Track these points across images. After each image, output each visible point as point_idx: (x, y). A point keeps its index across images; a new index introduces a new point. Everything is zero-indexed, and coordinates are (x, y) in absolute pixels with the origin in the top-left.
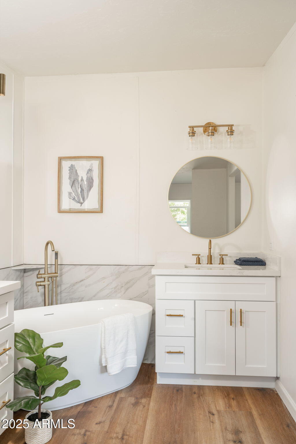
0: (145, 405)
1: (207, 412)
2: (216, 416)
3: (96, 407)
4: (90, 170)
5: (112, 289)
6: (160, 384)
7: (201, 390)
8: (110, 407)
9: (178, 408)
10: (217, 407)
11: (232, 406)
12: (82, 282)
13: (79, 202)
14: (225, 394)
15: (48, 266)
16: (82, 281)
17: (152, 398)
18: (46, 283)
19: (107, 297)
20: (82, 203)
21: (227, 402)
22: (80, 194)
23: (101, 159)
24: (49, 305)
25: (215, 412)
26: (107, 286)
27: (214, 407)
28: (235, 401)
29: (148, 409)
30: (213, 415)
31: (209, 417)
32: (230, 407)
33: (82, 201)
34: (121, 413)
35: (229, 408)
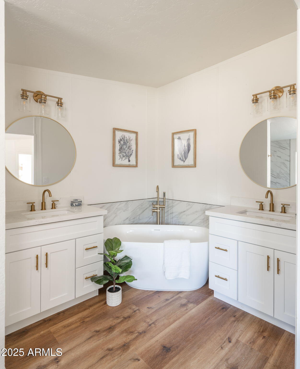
0: (188, 309)
1: (227, 337)
2: (231, 344)
3: (159, 297)
4: (189, 139)
5: (201, 219)
6: (215, 298)
7: (243, 317)
8: (167, 300)
9: (208, 322)
10: (241, 337)
11: (254, 343)
12: (184, 213)
13: (183, 160)
14: (260, 329)
15: (166, 200)
16: (184, 211)
17: (198, 306)
18: (158, 211)
19: (199, 225)
20: (184, 161)
21: (254, 337)
22: (183, 155)
23: (195, 131)
24: (159, 224)
25: (234, 340)
26: (198, 217)
27: (238, 336)
28: (263, 340)
29: (187, 313)
30: (230, 342)
31: (225, 342)
32: (252, 343)
33: (184, 160)
34: (168, 307)
35: (250, 343)
